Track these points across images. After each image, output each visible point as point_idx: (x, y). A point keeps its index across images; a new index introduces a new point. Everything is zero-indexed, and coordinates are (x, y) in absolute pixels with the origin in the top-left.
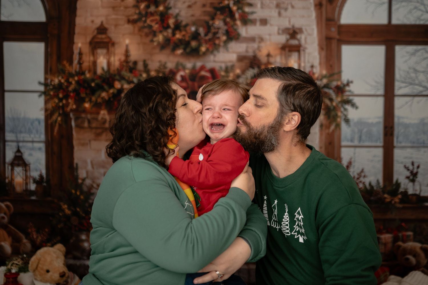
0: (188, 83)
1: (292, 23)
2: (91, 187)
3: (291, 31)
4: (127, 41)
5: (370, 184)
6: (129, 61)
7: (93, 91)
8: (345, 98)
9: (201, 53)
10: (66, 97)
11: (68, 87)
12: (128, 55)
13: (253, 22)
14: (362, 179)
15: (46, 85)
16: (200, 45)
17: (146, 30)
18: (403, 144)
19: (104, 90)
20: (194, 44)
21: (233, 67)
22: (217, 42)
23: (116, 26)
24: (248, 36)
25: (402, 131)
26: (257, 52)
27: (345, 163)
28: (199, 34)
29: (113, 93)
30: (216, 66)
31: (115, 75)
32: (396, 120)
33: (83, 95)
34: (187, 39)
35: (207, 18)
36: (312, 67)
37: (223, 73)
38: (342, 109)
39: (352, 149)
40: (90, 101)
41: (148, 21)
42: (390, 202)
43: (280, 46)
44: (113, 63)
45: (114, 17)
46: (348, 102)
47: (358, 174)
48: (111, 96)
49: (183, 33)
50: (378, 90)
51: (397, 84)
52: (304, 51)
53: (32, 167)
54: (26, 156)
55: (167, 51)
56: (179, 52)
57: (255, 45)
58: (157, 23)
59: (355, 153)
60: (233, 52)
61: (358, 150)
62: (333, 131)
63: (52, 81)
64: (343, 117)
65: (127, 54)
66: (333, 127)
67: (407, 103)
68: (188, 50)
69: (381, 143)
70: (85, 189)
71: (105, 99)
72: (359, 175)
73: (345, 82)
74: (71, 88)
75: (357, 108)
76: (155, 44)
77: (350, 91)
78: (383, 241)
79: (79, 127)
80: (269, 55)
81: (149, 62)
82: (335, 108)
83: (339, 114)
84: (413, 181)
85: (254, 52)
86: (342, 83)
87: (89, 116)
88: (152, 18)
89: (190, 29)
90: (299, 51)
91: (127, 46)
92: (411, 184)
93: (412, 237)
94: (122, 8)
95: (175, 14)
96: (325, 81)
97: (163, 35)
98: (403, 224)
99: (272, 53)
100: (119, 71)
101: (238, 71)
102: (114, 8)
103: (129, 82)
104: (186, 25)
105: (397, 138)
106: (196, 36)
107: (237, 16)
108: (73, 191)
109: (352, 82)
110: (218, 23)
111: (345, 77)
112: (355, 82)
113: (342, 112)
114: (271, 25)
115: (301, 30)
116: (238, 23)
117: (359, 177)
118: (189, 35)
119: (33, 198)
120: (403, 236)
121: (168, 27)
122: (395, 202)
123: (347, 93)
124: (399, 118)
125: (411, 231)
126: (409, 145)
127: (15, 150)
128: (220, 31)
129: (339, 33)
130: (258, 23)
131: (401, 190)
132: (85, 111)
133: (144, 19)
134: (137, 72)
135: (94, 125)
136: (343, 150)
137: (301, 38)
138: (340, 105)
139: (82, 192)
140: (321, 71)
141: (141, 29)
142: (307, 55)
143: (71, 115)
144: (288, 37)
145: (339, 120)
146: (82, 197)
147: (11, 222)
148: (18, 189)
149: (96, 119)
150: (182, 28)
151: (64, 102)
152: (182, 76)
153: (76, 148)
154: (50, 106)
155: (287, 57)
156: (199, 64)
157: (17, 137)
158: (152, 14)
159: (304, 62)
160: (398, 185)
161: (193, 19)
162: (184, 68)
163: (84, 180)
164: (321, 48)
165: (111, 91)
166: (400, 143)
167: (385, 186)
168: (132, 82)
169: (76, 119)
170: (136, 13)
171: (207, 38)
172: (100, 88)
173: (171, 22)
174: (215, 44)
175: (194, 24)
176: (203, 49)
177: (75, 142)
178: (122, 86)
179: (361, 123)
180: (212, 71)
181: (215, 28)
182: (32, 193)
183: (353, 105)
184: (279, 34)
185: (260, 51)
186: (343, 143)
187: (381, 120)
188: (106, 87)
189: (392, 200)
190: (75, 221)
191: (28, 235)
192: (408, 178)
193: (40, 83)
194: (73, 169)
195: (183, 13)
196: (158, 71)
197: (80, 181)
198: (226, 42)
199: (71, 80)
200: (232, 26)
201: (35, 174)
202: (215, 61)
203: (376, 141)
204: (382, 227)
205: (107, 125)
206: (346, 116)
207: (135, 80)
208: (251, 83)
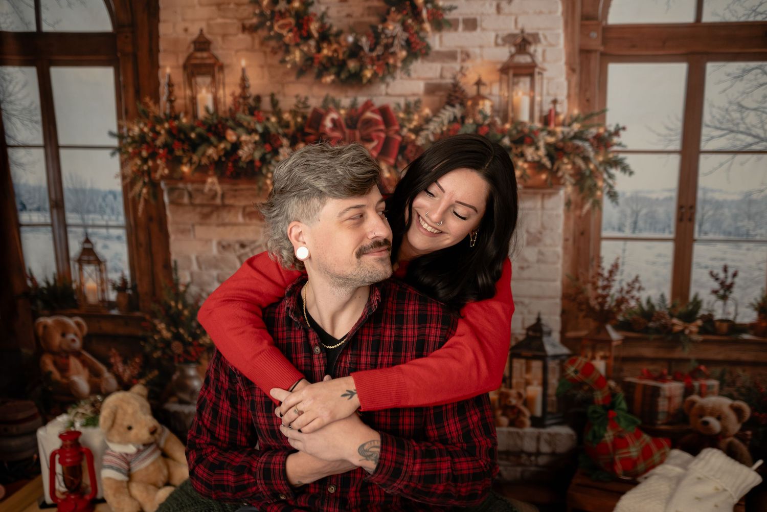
0: (344, 133)
1: (520, 26)
2: (198, 298)
3: (519, 40)
4: (243, 63)
5: (649, 301)
6: (248, 95)
7: (194, 146)
8: (611, 156)
9: (365, 81)
10: (153, 155)
11: (154, 139)
12: (247, 85)
13: (452, 25)
14: (635, 293)
15: (120, 137)
16: (362, 67)
17: (273, 43)
18: (711, 236)
19: (211, 144)
20: (352, 65)
21: (418, 103)
22: (391, 61)
23: (224, 36)
24: (443, 49)
25: (710, 213)
26: (459, 77)
27: (607, 265)
28: (361, 48)
29: (225, 149)
30: (391, 102)
31: (227, 120)
32: (700, 194)
33: (179, 153)
34: (341, 56)
35: (373, 20)
36: (555, 102)
37: (402, 115)
38: (605, 176)
39: (621, 243)
40: (190, 162)
41: (276, 28)
42: (682, 332)
43: (499, 66)
44: (222, 100)
45: (220, 21)
46: (617, 163)
47: (629, 285)
48: (222, 153)
49: (335, 46)
50: (671, 141)
51: (705, 131)
52: (540, 73)
53: (109, 265)
54: (99, 248)
55: (309, 78)
56: (329, 79)
57: (457, 66)
58: (290, 31)
59: (624, 250)
60: (419, 79)
61: (630, 244)
62: (589, 212)
63: (129, 130)
64: (607, 189)
65: (244, 84)
66: (587, 206)
67: (721, 165)
68: (343, 76)
69: (670, 234)
70: (190, 300)
71: (213, 159)
72: (631, 286)
73: (612, 129)
74: (159, 142)
75: (631, 173)
76: (289, 66)
77: (620, 145)
78: (667, 393)
79: (175, 203)
80: (479, 83)
81: (279, 98)
82: (592, 172)
83: (600, 183)
84: (724, 298)
85: (454, 78)
86: (606, 131)
87: (190, 187)
88: (281, 22)
89: (346, 40)
90: (532, 75)
91: (243, 70)
92: (720, 303)
93: (716, 389)
94: (232, 6)
95: (319, 14)
96: (576, 127)
97: (302, 51)
98: (703, 368)
99: (485, 79)
100: (232, 113)
101: (427, 111)
102: (218, 5)
103: (250, 131)
104: (339, 33)
105: (700, 226)
106: (355, 51)
107: (424, 14)
108: (173, 304)
109: (624, 129)
110: (393, 28)
111: (612, 121)
112: (628, 129)
113: (604, 181)
114: (483, 29)
115: (535, 38)
116: (427, 26)
117: (630, 289)
118: (345, 49)
119: (115, 312)
120: (701, 386)
121: (309, 36)
122: (691, 332)
123: (615, 148)
124: (705, 191)
125: (716, 379)
126: (722, 237)
127: (82, 239)
128: (396, 42)
129: (605, 41)
130: (461, 27)
131: (702, 312)
132: (183, 178)
133: (268, 24)
134: (261, 114)
135: (198, 201)
136: (604, 244)
137: (535, 51)
138: (601, 168)
139: (185, 306)
140: (569, 109)
141: (263, 42)
142: (545, 82)
143: (163, 185)
144: (513, 50)
145: (599, 193)
146: (186, 312)
147: (86, 345)
148: (92, 299)
149: (201, 191)
150: (332, 38)
151: (150, 163)
152: (333, 121)
153: (172, 238)
154: (129, 170)
155: (511, 86)
156: (362, 100)
157: (83, 219)
158: (282, 15)
159: (541, 95)
160: (697, 304)
161: (351, 21)
162: (337, 107)
163: (187, 286)
164: (571, 69)
165: (222, 146)
166: (706, 233)
167: (674, 306)
168: (254, 131)
169: (171, 191)
170: (255, 14)
171: (374, 54)
172: (203, 140)
173: (314, 27)
174: (387, 64)
175: (352, 30)
176: (368, 74)
177: (170, 228)
178: (239, 137)
179: (636, 199)
180: (384, 111)
181: (387, 37)
182: (111, 305)
183: (625, 169)
184: (497, 45)
185: (464, 75)
186: (605, 234)
187: (674, 194)
188: (213, 139)
189: (686, 328)
190: (177, 347)
191: (110, 367)
192: (715, 292)
193: (111, 134)
194: (169, 268)
195: (333, 12)
196: (294, 113)
197: (182, 288)
198: (405, 61)
199: (158, 128)
200: (417, 33)
201: (115, 277)
202: (387, 94)
203: (663, 230)
204: (665, 371)
205: (218, 201)
206: (611, 187)
207: (259, 128)
208: (448, 130)
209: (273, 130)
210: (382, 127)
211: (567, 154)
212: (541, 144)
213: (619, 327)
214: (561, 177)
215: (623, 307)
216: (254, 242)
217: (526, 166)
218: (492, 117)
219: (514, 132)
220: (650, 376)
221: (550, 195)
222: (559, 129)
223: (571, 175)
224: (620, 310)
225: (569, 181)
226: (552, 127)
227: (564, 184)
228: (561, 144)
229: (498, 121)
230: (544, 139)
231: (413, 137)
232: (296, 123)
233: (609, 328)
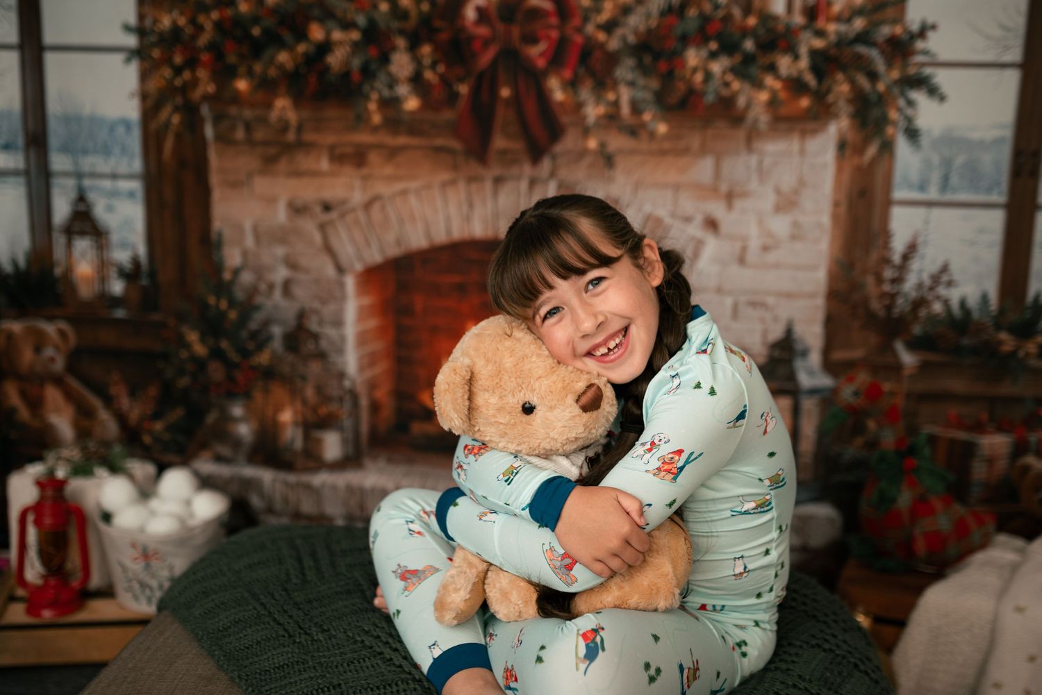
0: (494, 28)
2: (253, 291)
5: (963, 304)
7: (257, 49)
8: (912, 71)
10: (192, 63)
11: (194, 37)
14: (942, 291)
15: (141, 31)
19: (282, 45)
27: (898, 245)
29: (305, 54)
31: (311, 7)
33: (232, 59)
38: (902, 103)
39: (921, 212)
40: (250, 74)
42: (1013, 354)
46: (921, 83)
47: (932, 277)
48: (301, 60)
50: (1007, 48)
54: (100, 211)
59: (927, 222)
61: (937, 213)
62: (874, 162)
63: (155, 21)
64: (902, 124)
66: (872, 151)
69: (1000, 197)
70: (240, 295)
71: (287, 70)
72: (936, 279)
73: (915, 27)
74: (203, 40)
75: (942, 98)
77: (926, 52)
78: (987, 453)
79: (224, 139)
82: (881, 98)
83: (893, 115)
86: (906, 30)
87: (248, 113)
96: (859, 24)
98: (1041, 413)
103: (347, 25)
108: (212, 300)
109: (934, 27)
112: (942, 27)
113: (899, 110)
117: (935, 284)
119: (120, 313)
120: (1040, 442)
122: (1027, 355)
123: (919, 59)
127: (73, 195)
132: (236, 99)
134: (365, 0)
135: (259, 135)
136: (897, 212)
138: (896, 91)
139: (232, 303)
143: (205, 110)
145: (890, 130)
146: (233, 315)
147: (73, 366)
148: (86, 291)
149: (264, 121)
151: (187, 75)
152: (478, 9)
153: (217, 195)
154: (153, 85)
157: (76, 164)
160: (1039, 309)
163: (236, 272)
165: (302, 48)
167: (1002, 311)
168: (353, 25)
169: (218, 119)
172: (273, 40)
177: (215, 179)
178: (328, 33)
179: (949, 140)
182: (115, 302)
183: (933, 91)
186: (898, 194)
187: (1008, 133)
188: (287, 37)
189: (1019, 348)
190: (216, 371)
191: (108, 401)
193: (127, 28)
194: (210, 244)
197: (227, 276)
199: (201, 19)
201: (122, 256)
203: (989, 190)
204: (985, 416)
205: (291, 136)
206: (909, 120)
207: (361, 20)
208: (658, 26)
209: (382, 24)
210: (554, 21)
211: (843, 68)
212: (803, 51)
213: (914, 345)
214: (835, 103)
215: (923, 313)
216: (343, 202)
217: (777, 85)
218: (727, 6)
219: (761, 32)
220: (960, 425)
221: (814, 132)
222: (832, 28)
223: (850, 101)
224: (916, 318)
225: (844, 109)
226: (821, 23)
227: (836, 116)
228: (833, 52)
229: (737, 12)
230: (809, 43)
231: (601, 36)
232: (420, 13)
233: (899, 347)
